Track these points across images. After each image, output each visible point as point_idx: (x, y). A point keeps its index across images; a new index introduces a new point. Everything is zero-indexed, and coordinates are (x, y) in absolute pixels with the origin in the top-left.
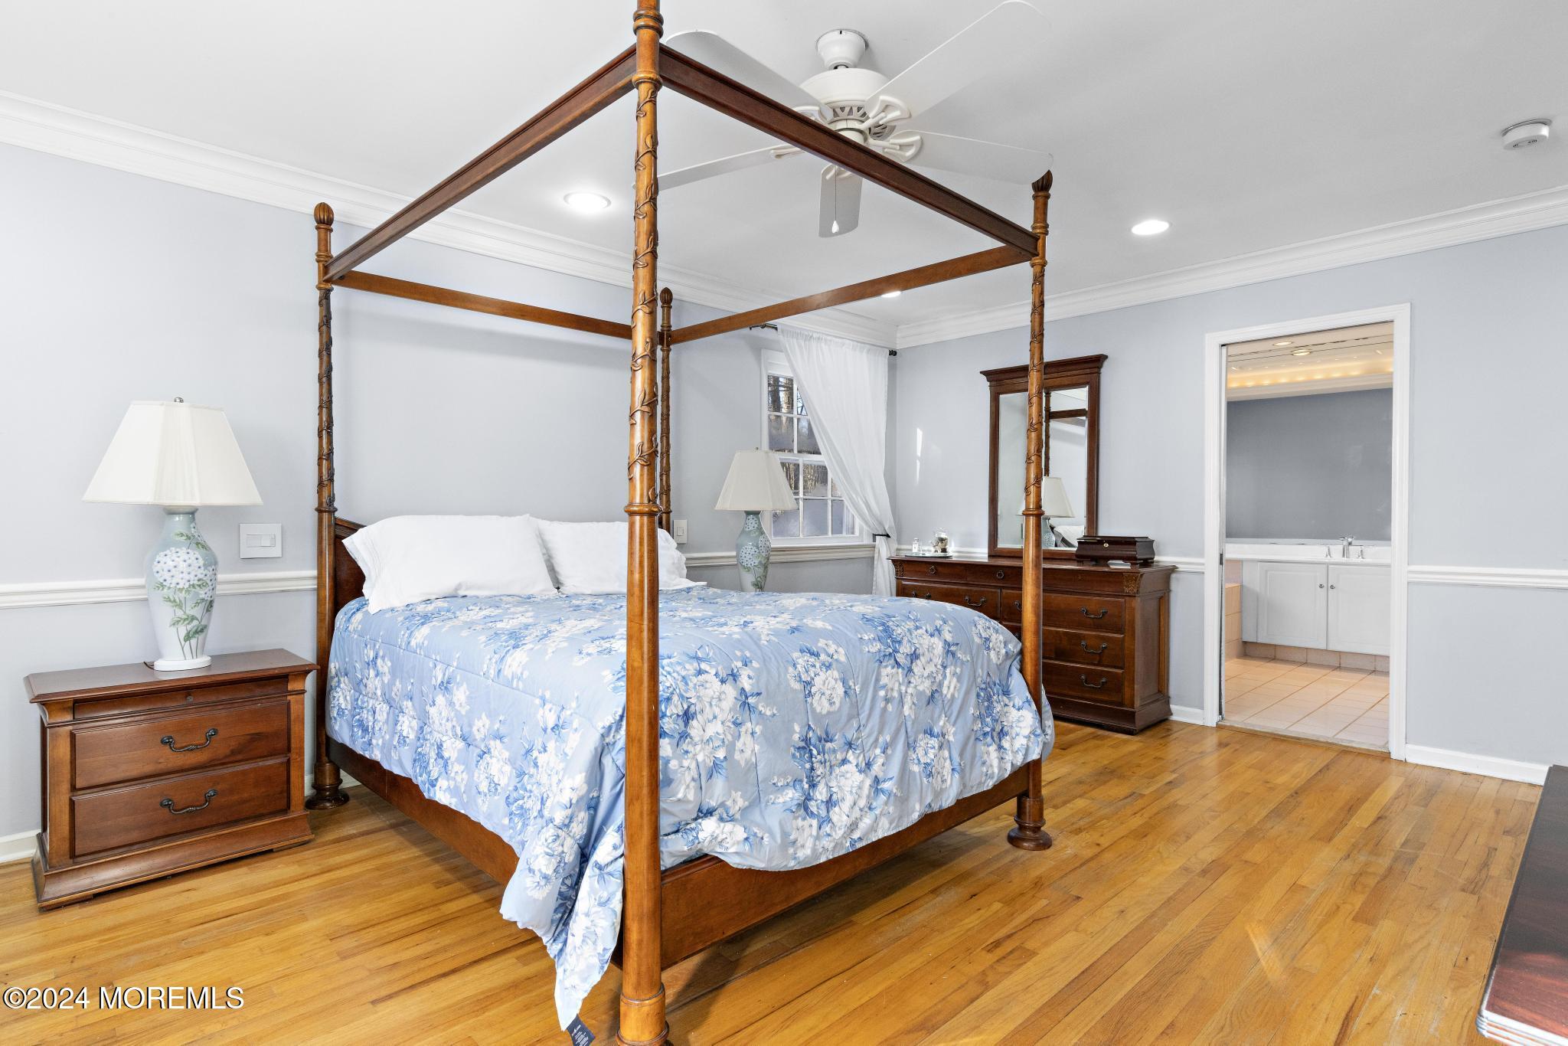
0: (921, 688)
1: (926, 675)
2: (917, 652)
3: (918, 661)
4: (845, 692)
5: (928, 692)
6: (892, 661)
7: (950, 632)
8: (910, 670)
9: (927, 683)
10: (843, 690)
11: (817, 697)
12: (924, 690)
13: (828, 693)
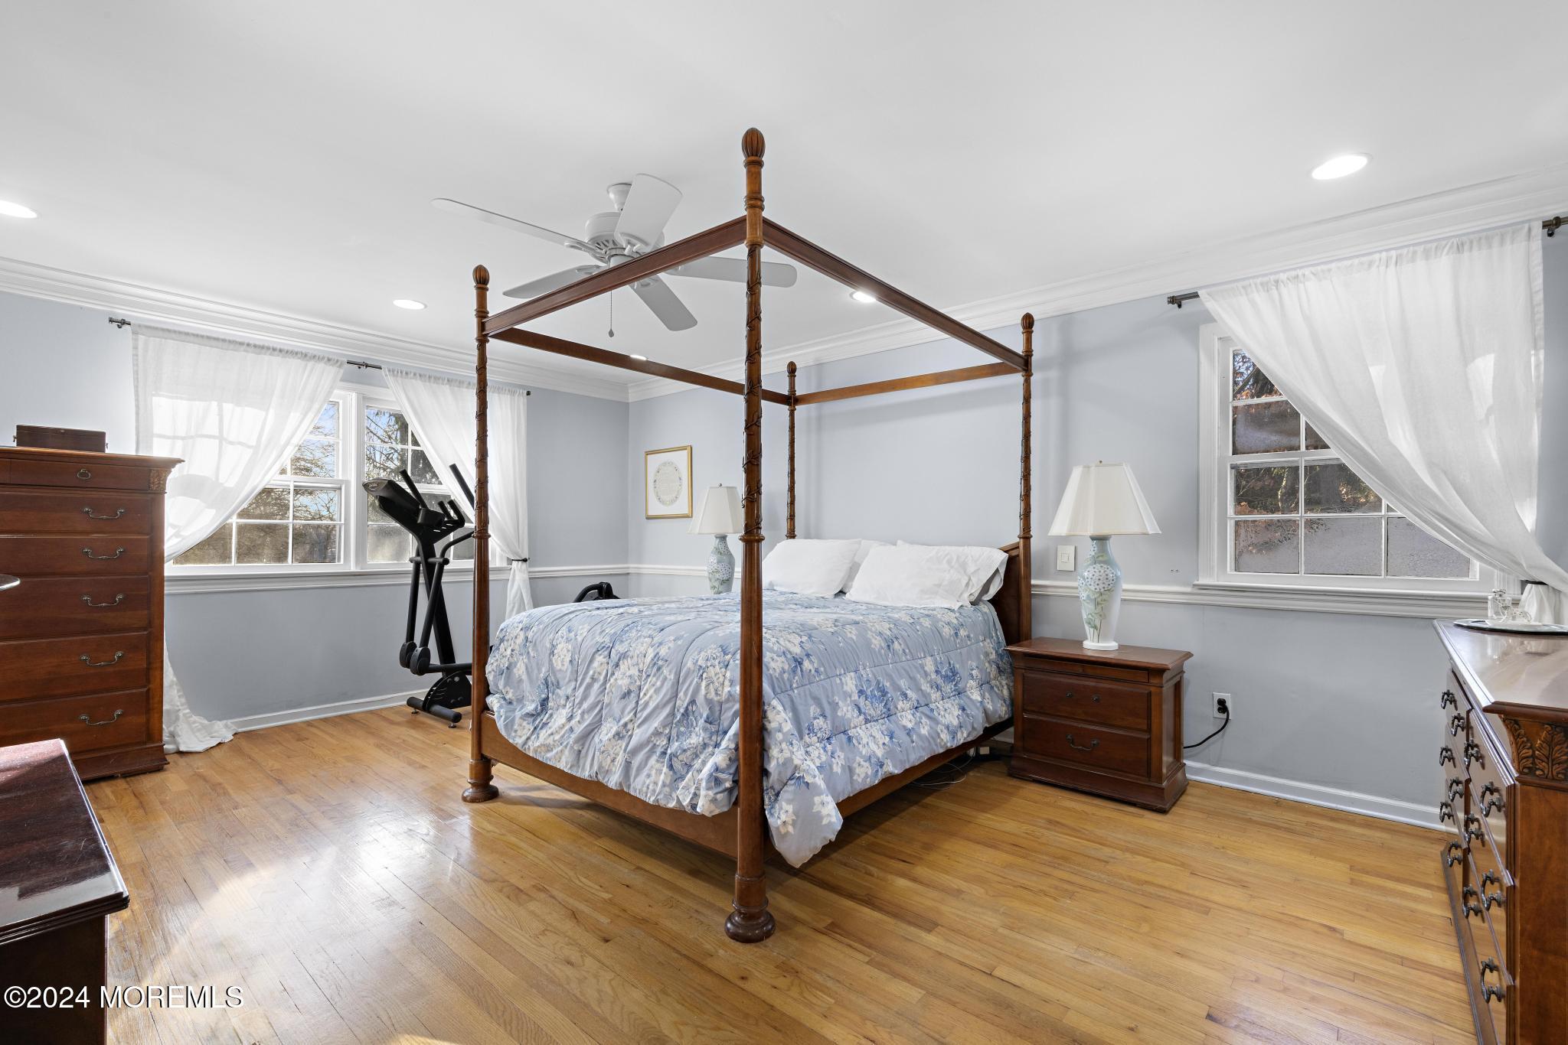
0: (620, 682)
1: (627, 674)
2: (627, 654)
3: (625, 661)
4: (571, 661)
5: (624, 688)
6: (606, 653)
7: (669, 648)
8: (617, 665)
9: (626, 681)
10: (570, 659)
11: (556, 657)
12: (621, 686)
13: (562, 657)
